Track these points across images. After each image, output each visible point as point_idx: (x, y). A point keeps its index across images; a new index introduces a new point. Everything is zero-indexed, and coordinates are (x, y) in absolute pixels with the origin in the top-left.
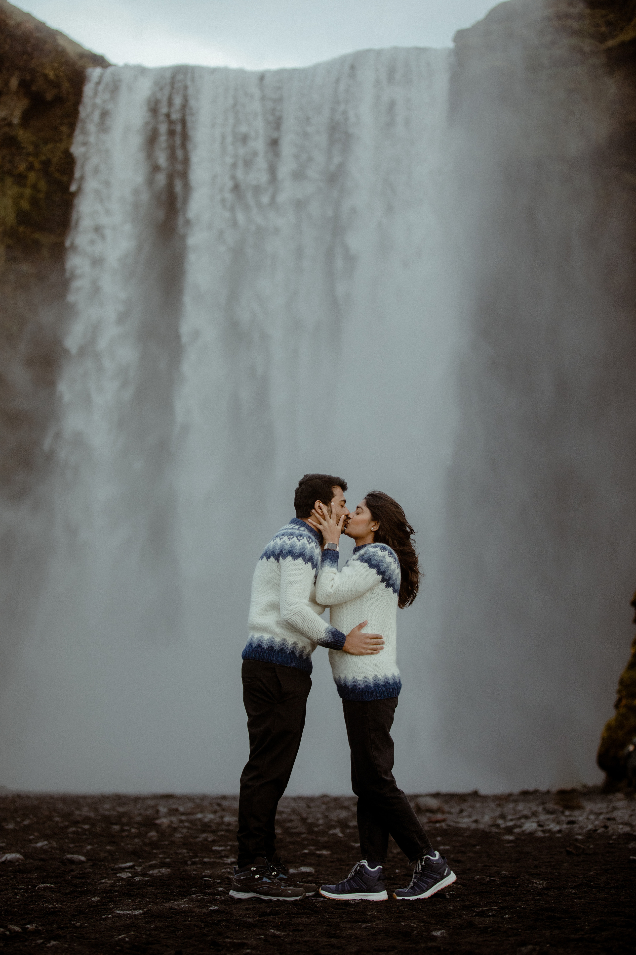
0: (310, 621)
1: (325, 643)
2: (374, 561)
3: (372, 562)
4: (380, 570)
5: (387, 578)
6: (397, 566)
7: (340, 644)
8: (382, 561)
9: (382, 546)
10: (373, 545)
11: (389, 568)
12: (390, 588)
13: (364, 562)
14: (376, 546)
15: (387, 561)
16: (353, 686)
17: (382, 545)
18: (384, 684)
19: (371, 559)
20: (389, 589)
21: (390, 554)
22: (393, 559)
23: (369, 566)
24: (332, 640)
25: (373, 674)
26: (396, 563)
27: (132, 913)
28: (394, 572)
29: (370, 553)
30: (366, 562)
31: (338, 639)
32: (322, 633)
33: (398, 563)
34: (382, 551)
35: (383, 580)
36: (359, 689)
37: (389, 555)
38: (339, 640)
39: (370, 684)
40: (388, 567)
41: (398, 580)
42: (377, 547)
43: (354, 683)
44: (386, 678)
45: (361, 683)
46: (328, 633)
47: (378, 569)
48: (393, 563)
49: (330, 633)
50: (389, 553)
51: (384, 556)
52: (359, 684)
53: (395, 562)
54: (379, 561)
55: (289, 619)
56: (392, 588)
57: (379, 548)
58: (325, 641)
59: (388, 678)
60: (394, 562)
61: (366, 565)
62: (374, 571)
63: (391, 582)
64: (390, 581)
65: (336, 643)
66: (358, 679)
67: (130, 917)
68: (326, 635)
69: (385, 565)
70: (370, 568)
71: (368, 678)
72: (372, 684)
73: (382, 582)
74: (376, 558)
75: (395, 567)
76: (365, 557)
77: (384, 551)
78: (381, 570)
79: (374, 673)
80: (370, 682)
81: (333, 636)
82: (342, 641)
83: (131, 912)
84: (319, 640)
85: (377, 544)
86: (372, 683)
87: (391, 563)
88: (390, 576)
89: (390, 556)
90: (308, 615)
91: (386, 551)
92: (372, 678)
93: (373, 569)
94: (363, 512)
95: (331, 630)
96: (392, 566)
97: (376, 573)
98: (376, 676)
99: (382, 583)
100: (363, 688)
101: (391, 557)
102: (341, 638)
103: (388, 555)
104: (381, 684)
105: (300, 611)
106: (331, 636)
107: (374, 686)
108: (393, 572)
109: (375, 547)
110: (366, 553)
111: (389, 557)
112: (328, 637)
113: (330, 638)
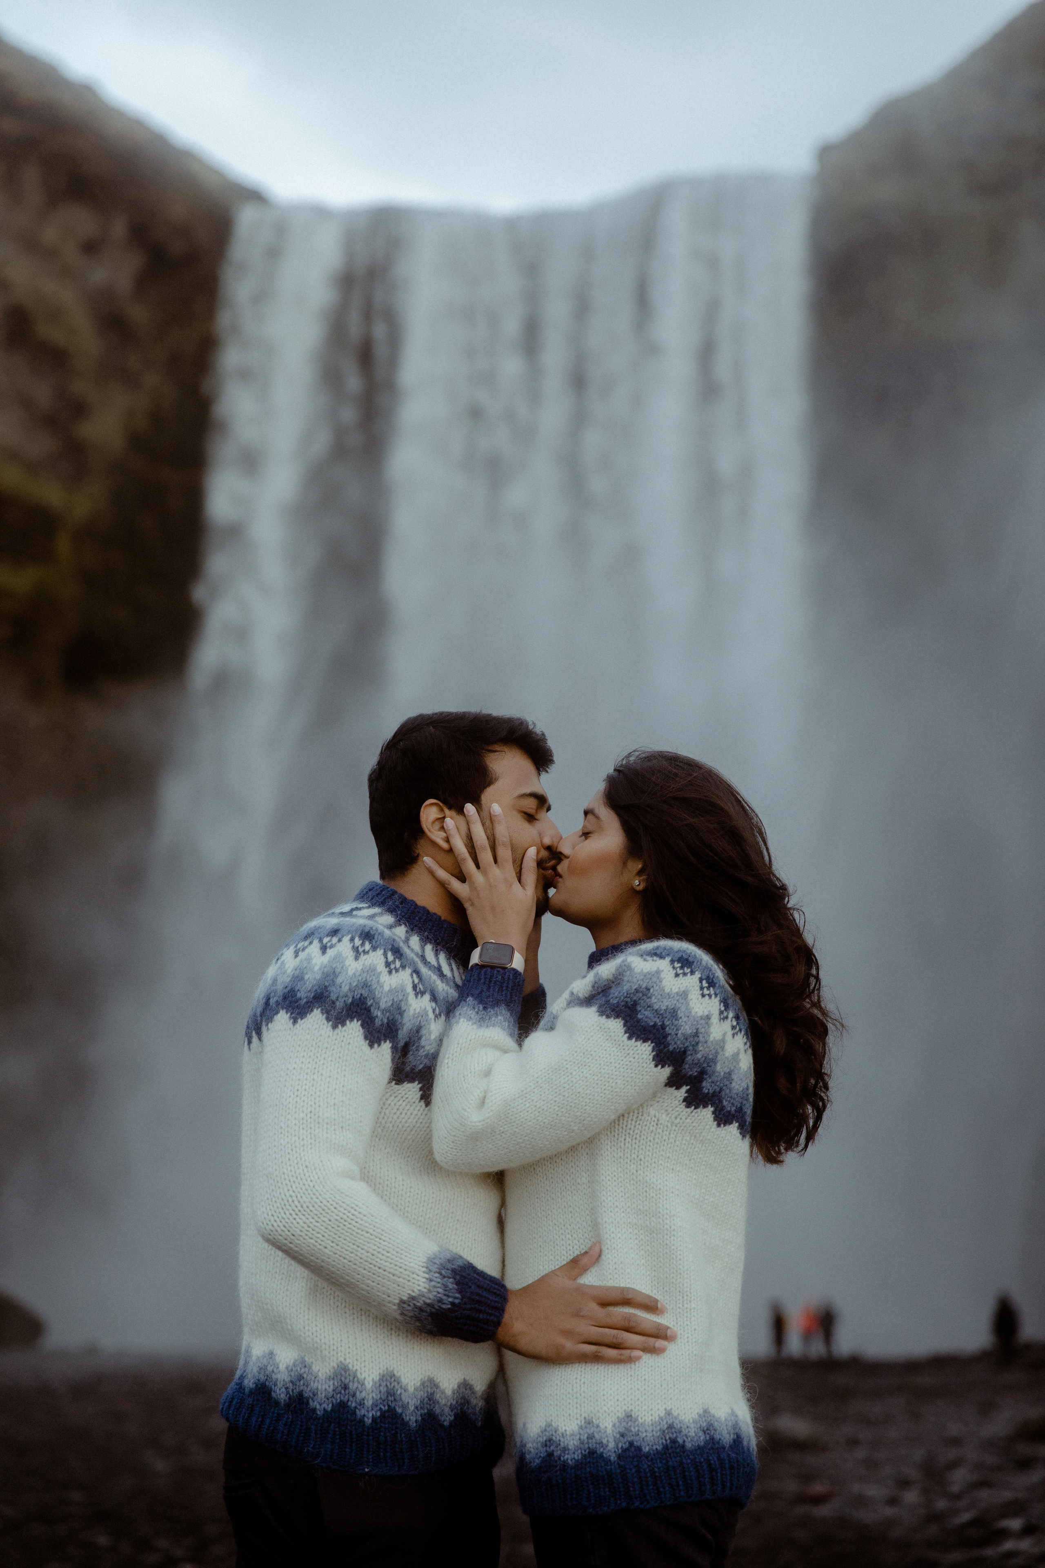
0: (364, 1233)
1: (431, 1314)
2: (646, 1013)
3: (640, 1016)
4: (665, 1047)
5: (694, 1072)
6: (733, 1028)
7: (488, 1314)
8: (674, 1013)
9: (680, 955)
10: (649, 946)
11: (701, 1039)
12: (704, 1107)
13: (608, 1017)
14: (658, 952)
15: (693, 1014)
16: (544, 1460)
17: (679, 951)
18: (660, 1448)
19: (635, 1004)
20: (699, 1110)
21: (705, 984)
22: (717, 1003)
23: (626, 1032)
24: (456, 1298)
25: (620, 1411)
26: (727, 1018)
28: (720, 1050)
29: (635, 980)
30: (617, 1017)
31: (478, 1294)
32: (414, 1276)
33: (737, 1018)
34: (677, 975)
35: (674, 1082)
36: (565, 1465)
37: (702, 988)
38: (483, 1299)
40: (696, 1034)
41: (734, 1077)
42: (661, 957)
43: (546, 1446)
45: (572, 1443)
46: (437, 1275)
47: (660, 1043)
48: (715, 1019)
49: (448, 1273)
50: (704, 982)
51: (684, 995)
52: (565, 1449)
53: (725, 1014)
54: (666, 1010)
55: (283, 1234)
56: (710, 1109)
57: (668, 959)
58: (428, 1305)
60: (721, 1012)
61: (616, 1026)
62: (645, 1050)
63: (707, 1086)
64: (704, 1084)
65: (471, 1309)
66: (562, 1428)
68: (431, 1280)
69: (687, 1029)
70: (630, 1038)
71: (598, 1426)
73: (671, 1086)
74: (654, 1000)
75: (724, 1035)
76: (616, 995)
77: (685, 974)
78: (671, 1048)
79: (624, 1408)
80: (605, 1441)
81: (458, 1283)
82: (496, 1302)
84: (404, 1303)
85: (665, 943)
86: (612, 1445)
87: (708, 1017)
88: (705, 1065)
89: (706, 992)
90: (356, 1213)
91: (692, 973)
92: (614, 1426)
93: (639, 1043)
94: (600, 828)
95: (449, 1261)
96: (712, 1030)
97: (651, 1057)
98: (629, 1416)
99: (672, 1090)
100: (580, 1465)
101: (710, 996)
102: (489, 1291)
103: (698, 988)
104: (646, 1449)
106: (451, 1286)
107: (619, 1457)
108: (717, 1053)
109: (656, 954)
110: (616, 980)
111: (703, 996)
112: (440, 1290)
113: (447, 1293)
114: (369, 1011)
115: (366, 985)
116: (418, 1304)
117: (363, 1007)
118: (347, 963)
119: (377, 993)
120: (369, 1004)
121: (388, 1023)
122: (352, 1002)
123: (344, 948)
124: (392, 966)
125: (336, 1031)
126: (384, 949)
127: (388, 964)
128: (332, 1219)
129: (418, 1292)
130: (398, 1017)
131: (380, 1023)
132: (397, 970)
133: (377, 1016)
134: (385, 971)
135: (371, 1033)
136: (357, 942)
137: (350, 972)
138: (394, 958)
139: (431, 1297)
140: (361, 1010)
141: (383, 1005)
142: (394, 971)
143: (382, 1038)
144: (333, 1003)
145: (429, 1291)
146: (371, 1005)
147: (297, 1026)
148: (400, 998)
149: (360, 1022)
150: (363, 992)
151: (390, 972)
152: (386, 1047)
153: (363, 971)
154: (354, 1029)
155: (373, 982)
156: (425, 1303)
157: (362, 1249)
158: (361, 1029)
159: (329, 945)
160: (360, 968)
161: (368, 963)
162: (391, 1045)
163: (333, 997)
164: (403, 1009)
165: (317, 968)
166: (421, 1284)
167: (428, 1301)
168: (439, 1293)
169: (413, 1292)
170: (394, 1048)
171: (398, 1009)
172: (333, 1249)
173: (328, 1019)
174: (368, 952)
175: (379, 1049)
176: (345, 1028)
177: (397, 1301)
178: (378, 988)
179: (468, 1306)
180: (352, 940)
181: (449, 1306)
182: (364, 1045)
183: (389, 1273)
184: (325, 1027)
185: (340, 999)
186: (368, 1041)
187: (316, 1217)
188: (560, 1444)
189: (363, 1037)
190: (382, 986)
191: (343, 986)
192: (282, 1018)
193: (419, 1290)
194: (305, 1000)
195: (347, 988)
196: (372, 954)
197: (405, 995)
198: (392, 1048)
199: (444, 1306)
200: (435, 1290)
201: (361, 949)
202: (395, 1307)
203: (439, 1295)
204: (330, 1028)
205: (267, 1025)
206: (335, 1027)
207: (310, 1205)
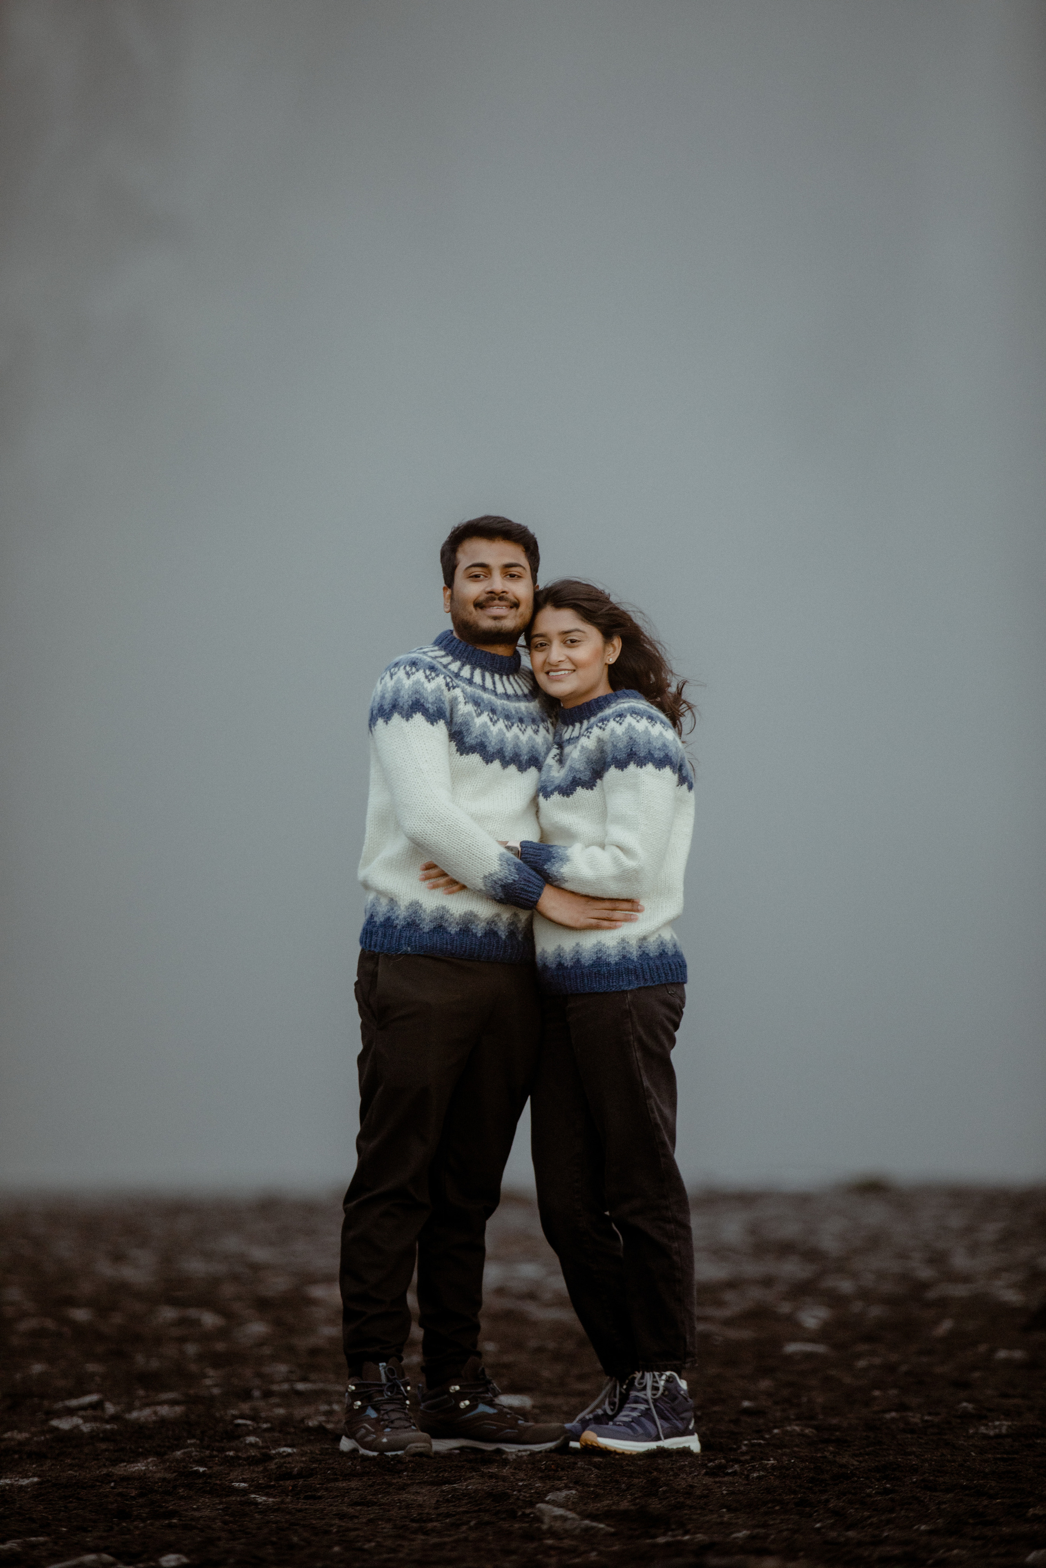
1: (501, 886)
18: (658, 954)
24: (515, 877)
27: (16, 1483)
32: (492, 861)
39: (631, 953)
44: (662, 943)
49: (511, 863)
52: (609, 955)
55: (420, 834)
58: (500, 880)
59: (664, 942)
67: (10, 1489)
68: (501, 865)
72: (635, 954)
81: (517, 870)
83: (15, 1481)
84: (486, 877)
105: (441, 815)
112: (506, 871)
113: (510, 873)
114: (423, 706)
115: (417, 692)
116: (494, 879)
117: (419, 704)
118: (404, 682)
119: (424, 694)
120: (422, 701)
121: (437, 710)
122: (412, 703)
123: (401, 673)
124: (430, 677)
125: (409, 722)
126: (424, 669)
127: (427, 677)
128: (447, 825)
129: (494, 871)
130: (442, 705)
131: (432, 711)
132: (433, 679)
133: (429, 707)
134: (426, 681)
135: (429, 718)
136: (408, 668)
137: (407, 687)
138: (431, 673)
139: (501, 875)
140: (419, 706)
141: (430, 700)
142: (431, 680)
143: (437, 718)
144: (402, 707)
145: (500, 871)
146: (424, 702)
147: (388, 725)
148: (439, 694)
149: (421, 713)
150: (417, 696)
151: (429, 681)
152: (441, 723)
153: (413, 684)
154: (418, 718)
155: (420, 689)
156: (498, 878)
157: (464, 843)
158: (422, 716)
159: (394, 673)
160: (411, 683)
161: (415, 679)
162: (444, 721)
163: (401, 704)
164: (443, 699)
165: (389, 689)
166: (496, 866)
167: (500, 877)
168: (506, 873)
169: (492, 871)
170: (446, 723)
171: (439, 700)
172: (448, 843)
173: (403, 717)
174: (414, 673)
175: (438, 725)
176: (413, 719)
177: (482, 876)
178: (424, 691)
179: (522, 883)
180: (405, 668)
181: (512, 881)
182: (428, 725)
183: (479, 858)
184: (402, 722)
185: (405, 704)
186: (429, 722)
187: (437, 824)
188: (606, 953)
189: (425, 721)
190: (426, 690)
191: (404, 696)
192: (380, 722)
193: (495, 870)
194: (388, 710)
195: (407, 696)
196: (417, 674)
197: (442, 691)
198: (445, 723)
199: (509, 881)
200: (504, 871)
201: (410, 672)
202: (481, 880)
203: (506, 874)
204: (405, 721)
205: (374, 727)
206: (407, 720)
207: (433, 817)
